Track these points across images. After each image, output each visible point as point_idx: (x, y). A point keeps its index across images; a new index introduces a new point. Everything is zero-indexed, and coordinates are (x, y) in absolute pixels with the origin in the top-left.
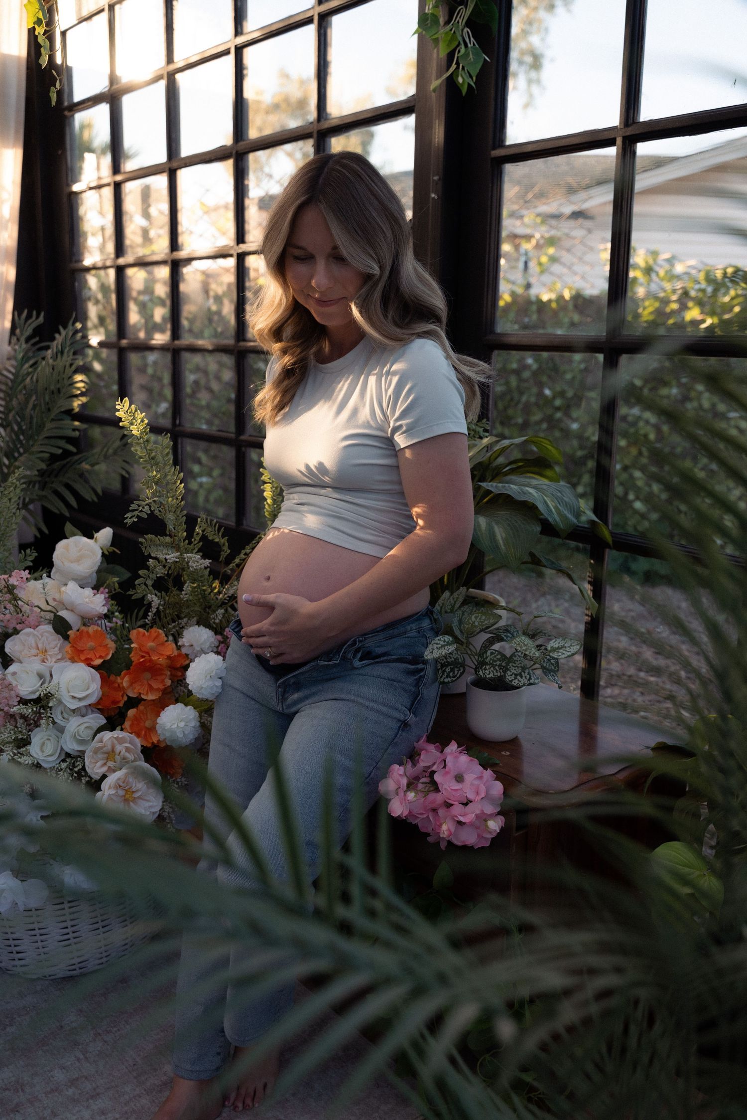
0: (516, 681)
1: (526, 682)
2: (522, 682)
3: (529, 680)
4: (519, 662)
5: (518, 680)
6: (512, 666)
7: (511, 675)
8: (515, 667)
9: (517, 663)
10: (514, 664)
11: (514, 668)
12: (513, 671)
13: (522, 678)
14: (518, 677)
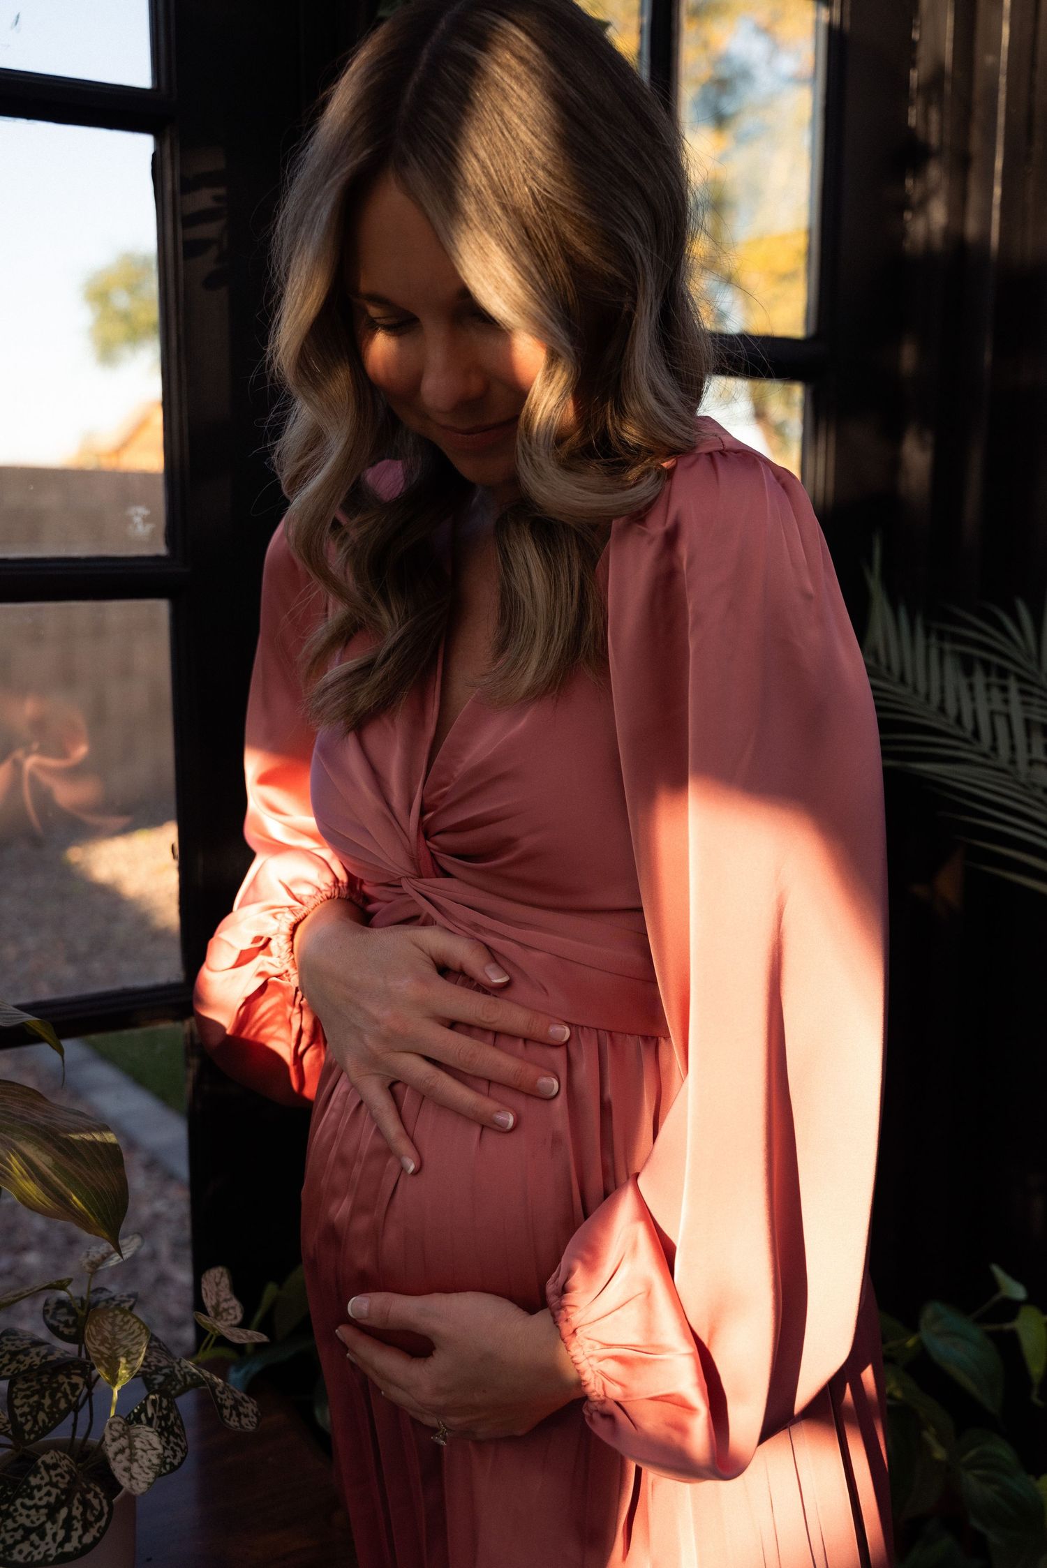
0: (26, 1547)
1: (53, 1552)
2: (42, 1549)
3: (61, 1545)
4: (45, 1490)
5: (32, 1544)
6: (23, 1505)
7: (15, 1530)
8: (29, 1508)
9: (37, 1494)
10: (29, 1502)
11: (25, 1512)
12: (22, 1520)
13: (42, 1537)
14: (34, 1537)
